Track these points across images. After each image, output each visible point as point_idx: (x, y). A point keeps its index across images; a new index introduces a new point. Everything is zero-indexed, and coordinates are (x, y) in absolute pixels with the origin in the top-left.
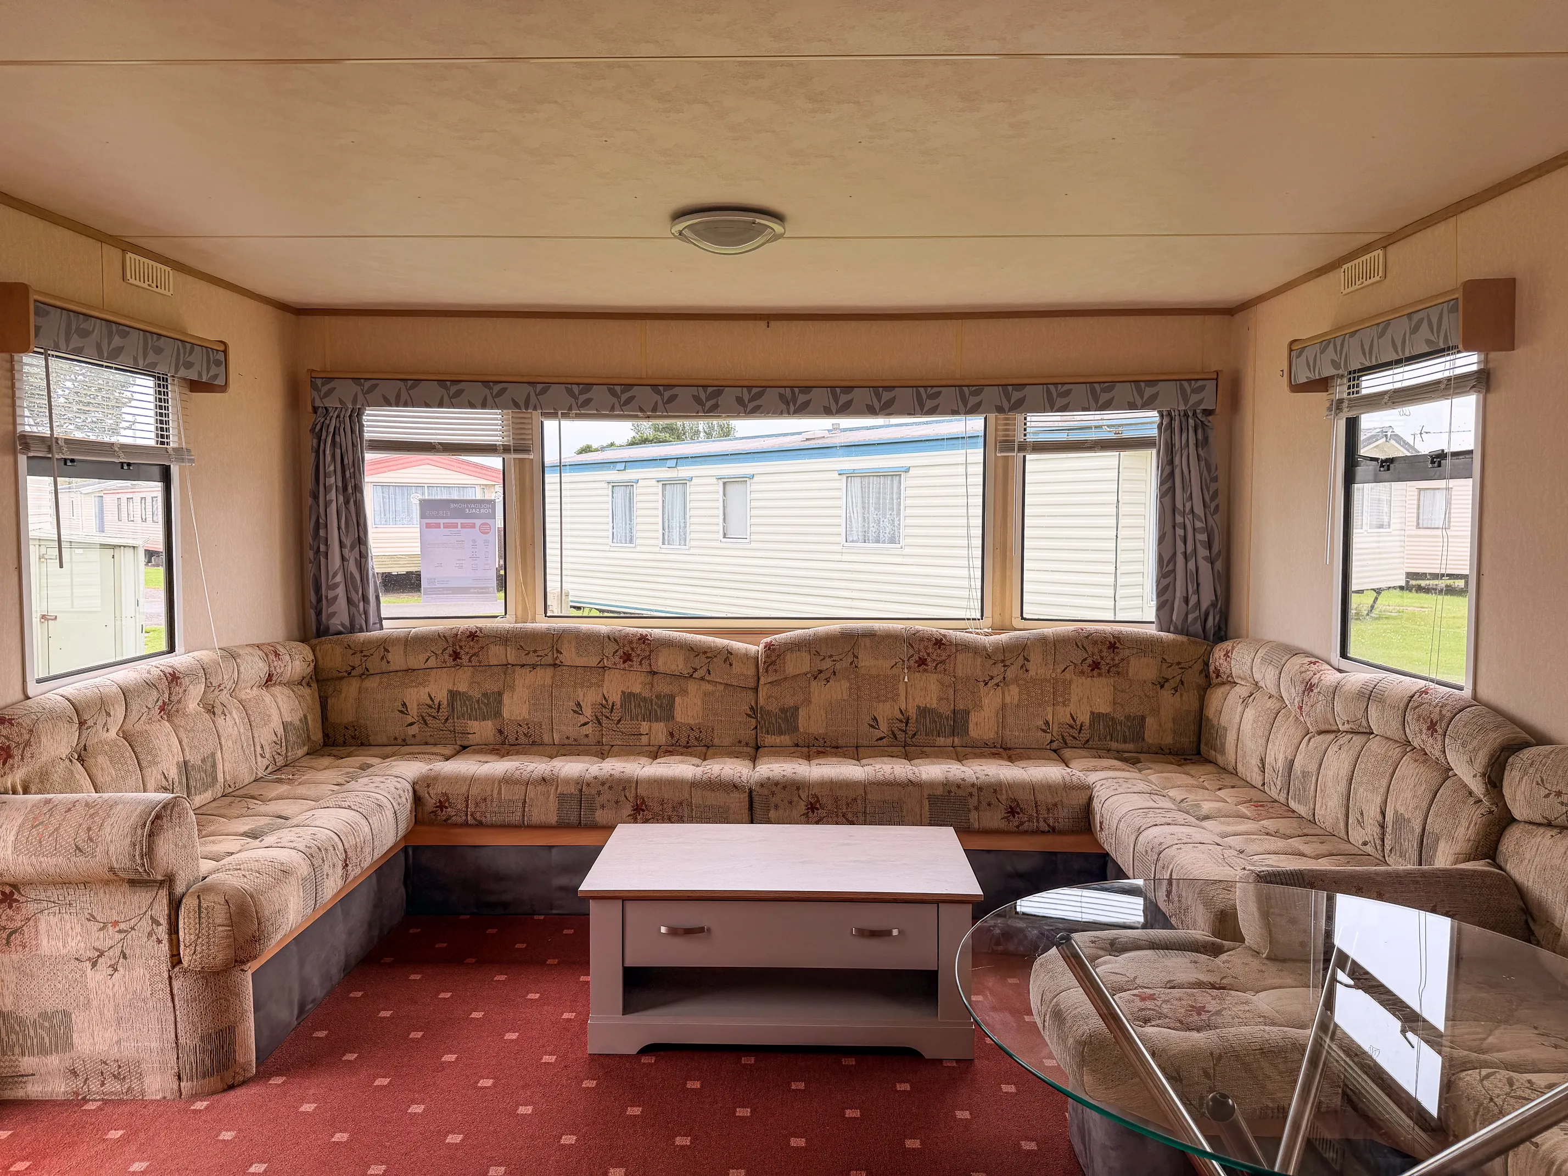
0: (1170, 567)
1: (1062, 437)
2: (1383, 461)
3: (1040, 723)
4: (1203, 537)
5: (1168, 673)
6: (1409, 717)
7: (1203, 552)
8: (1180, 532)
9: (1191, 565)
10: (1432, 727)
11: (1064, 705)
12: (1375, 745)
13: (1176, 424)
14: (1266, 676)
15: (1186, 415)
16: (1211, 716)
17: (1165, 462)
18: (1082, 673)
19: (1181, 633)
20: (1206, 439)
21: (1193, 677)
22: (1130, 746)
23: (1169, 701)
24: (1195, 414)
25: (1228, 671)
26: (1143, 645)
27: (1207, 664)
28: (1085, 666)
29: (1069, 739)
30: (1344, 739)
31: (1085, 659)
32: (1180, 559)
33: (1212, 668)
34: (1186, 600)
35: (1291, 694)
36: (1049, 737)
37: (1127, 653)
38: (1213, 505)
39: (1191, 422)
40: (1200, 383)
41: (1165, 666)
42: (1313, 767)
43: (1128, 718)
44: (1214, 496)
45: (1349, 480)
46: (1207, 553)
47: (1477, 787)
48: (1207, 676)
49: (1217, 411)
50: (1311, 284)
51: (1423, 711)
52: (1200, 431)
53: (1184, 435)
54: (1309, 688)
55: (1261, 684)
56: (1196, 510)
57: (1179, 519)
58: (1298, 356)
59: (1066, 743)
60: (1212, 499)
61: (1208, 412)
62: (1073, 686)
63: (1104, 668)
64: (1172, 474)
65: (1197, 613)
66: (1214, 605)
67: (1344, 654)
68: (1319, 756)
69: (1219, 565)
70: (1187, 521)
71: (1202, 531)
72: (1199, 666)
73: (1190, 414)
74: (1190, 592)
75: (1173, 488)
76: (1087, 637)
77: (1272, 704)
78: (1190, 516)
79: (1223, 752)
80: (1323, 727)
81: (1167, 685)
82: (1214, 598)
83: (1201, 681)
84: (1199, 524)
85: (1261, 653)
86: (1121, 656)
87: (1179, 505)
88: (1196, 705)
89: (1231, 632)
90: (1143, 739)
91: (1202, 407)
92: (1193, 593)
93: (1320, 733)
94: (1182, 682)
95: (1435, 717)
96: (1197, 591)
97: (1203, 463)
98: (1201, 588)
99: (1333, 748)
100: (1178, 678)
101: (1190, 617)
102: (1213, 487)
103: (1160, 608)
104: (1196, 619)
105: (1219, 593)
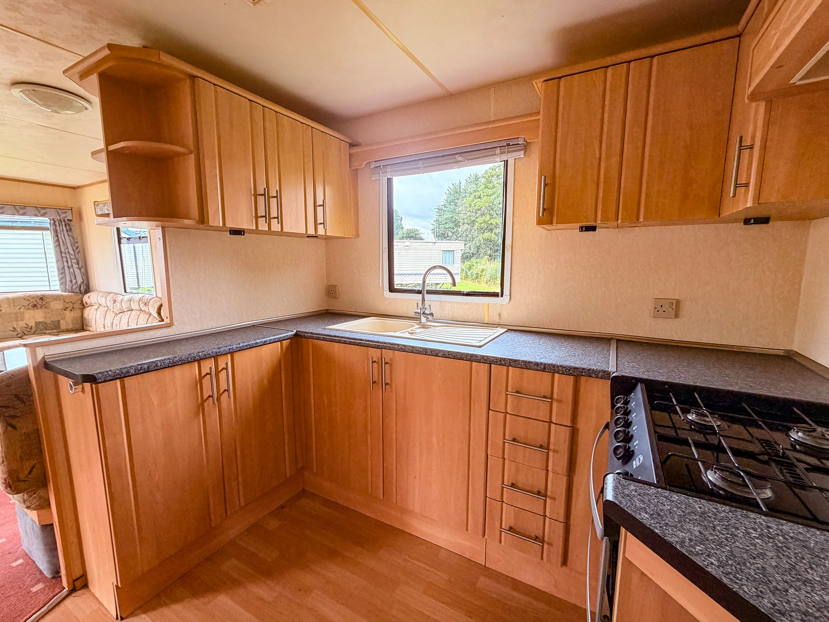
0: (63, 271)
1: (10, 224)
2: (127, 238)
3: (11, 328)
4: (75, 261)
5: (67, 306)
6: (140, 303)
7: (75, 266)
8: (65, 259)
9: (71, 270)
10: (145, 304)
11: (22, 320)
12: (134, 312)
13: (57, 223)
14: (102, 301)
15: (61, 220)
16: (86, 317)
17: (54, 236)
18: (29, 309)
19: (71, 292)
20: (71, 229)
21: (78, 305)
22: (55, 331)
23: (69, 315)
24: (64, 221)
25: (90, 302)
26: (56, 298)
27: (82, 301)
28: (30, 306)
29: (26, 332)
30: (125, 313)
31: (30, 304)
32: (66, 268)
33: (84, 302)
34: (71, 282)
35: (110, 304)
36: (16, 333)
37: (48, 300)
38: (77, 251)
39: (63, 223)
40: (64, 211)
41: (65, 303)
42: (118, 323)
43: (52, 322)
44: (77, 247)
45: (120, 243)
46: (77, 266)
47: (156, 315)
48: (83, 305)
49: (74, 220)
50: (100, 185)
51: (143, 301)
52: (67, 226)
53: (61, 228)
54: (115, 301)
55: (101, 304)
56: (70, 252)
57: (64, 255)
58: (97, 206)
59: (25, 334)
60: (76, 249)
61: (71, 221)
62: (25, 314)
63: (39, 306)
64: (58, 240)
65: (76, 286)
66: (83, 283)
67: (125, 292)
68: (120, 319)
69: (83, 270)
70: (67, 256)
71: (74, 259)
72: (80, 302)
73: (62, 220)
74: (72, 278)
75: (59, 245)
76: (29, 296)
77: (106, 309)
78: (68, 254)
79: (91, 327)
80: (120, 311)
81: (67, 309)
82: (82, 280)
83: (81, 306)
84: (72, 257)
85: (100, 294)
86: (46, 302)
87: (63, 250)
88: (80, 314)
89: (90, 289)
90: (60, 328)
91: (68, 218)
92: (74, 279)
93: (120, 313)
94: (73, 308)
95: (146, 302)
96: (75, 278)
97: (70, 237)
98: (76, 277)
99: (124, 316)
100: (72, 307)
101: (74, 287)
102: (76, 245)
103: (61, 284)
104: (76, 288)
105: (84, 278)
